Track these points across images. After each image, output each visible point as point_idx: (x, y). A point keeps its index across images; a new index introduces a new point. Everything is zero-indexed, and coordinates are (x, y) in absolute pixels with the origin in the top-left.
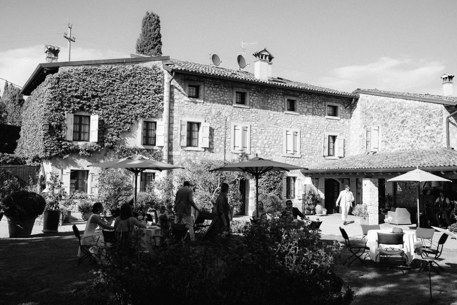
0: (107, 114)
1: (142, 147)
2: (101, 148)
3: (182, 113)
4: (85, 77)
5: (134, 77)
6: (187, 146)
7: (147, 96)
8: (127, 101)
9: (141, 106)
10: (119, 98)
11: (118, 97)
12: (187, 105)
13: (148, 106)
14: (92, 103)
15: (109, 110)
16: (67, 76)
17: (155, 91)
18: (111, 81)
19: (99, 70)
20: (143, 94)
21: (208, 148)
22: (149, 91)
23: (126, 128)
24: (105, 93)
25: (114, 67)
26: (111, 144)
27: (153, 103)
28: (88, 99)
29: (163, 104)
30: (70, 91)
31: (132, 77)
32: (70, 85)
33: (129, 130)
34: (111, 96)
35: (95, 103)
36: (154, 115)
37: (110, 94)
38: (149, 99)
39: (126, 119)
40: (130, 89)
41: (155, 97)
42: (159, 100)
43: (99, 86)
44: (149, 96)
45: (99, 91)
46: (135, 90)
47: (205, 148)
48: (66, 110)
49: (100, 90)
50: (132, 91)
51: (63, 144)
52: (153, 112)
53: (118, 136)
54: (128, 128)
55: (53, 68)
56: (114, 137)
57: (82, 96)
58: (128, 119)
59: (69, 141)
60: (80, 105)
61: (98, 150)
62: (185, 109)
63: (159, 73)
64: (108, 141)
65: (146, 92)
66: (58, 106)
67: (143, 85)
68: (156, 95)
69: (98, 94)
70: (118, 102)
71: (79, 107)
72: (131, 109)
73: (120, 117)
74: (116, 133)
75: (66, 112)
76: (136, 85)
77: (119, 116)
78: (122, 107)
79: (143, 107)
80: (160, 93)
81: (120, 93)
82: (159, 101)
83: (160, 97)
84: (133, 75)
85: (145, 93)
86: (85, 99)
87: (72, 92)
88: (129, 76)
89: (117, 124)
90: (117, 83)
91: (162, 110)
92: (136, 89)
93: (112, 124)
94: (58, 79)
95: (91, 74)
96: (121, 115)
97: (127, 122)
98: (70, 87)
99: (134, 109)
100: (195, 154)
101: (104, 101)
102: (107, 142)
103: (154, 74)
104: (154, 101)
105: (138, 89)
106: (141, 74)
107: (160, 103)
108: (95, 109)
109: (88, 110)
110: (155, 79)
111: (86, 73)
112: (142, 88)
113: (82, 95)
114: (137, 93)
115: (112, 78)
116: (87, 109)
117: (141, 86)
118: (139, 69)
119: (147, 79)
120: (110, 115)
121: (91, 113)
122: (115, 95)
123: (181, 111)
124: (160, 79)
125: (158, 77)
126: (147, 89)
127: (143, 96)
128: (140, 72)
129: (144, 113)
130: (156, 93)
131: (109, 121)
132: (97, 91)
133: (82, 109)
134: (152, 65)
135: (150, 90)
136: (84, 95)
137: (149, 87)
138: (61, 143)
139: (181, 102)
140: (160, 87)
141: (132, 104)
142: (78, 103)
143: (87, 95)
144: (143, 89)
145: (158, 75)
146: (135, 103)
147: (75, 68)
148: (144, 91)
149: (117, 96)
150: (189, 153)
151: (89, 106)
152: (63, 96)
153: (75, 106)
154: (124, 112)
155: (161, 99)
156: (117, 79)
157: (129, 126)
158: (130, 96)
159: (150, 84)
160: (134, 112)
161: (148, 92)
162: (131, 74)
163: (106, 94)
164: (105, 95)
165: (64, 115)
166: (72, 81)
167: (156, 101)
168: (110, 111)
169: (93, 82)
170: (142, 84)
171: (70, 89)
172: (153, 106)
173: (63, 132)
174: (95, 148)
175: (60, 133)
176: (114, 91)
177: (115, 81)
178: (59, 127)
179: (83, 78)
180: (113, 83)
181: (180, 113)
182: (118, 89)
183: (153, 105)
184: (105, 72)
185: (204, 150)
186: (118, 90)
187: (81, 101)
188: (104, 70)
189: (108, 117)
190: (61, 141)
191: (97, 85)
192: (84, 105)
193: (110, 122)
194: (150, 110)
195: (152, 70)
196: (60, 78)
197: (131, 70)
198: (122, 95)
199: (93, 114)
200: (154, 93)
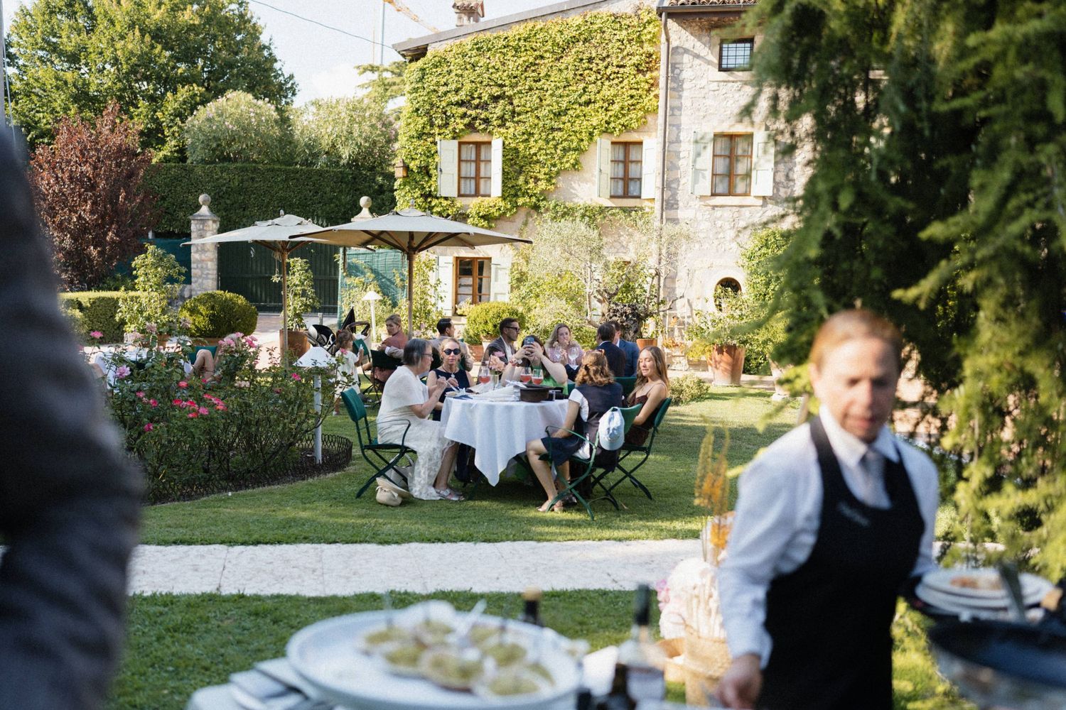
0: (523, 134)
1: (609, 203)
2: (510, 210)
3: (702, 114)
4: (477, 59)
5: (586, 40)
6: (713, 195)
7: (616, 81)
8: (566, 99)
9: (602, 107)
10: (552, 95)
11: (550, 92)
12: (716, 93)
13: (616, 107)
14: (491, 113)
15: (527, 124)
16: (439, 62)
17: (637, 66)
18: (531, 60)
19: (506, 38)
20: (608, 79)
21: (771, 198)
22: (622, 70)
23: (567, 162)
24: (519, 88)
25: (540, 25)
26: (534, 199)
27: (632, 97)
28: (484, 106)
29: (656, 96)
30: (445, 94)
31: (581, 43)
32: (445, 80)
33: (574, 166)
34: (533, 92)
35: (498, 112)
36: (635, 125)
37: (531, 89)
38: (622, 88)
39: (566, 140)
40: (577, 70)
41: (637, 83)
42: (647, 87)
43: (505, 74)
44: (621, 82)
45: (505, 86)
46: (588, 71)
47: (764, 198)
48: (439, 134)
49: (507, 83)
50: (581, 75)
51: (433, 204)
52: (631, 119)
53: (549, 181)
54: (572, 161)
55: (418, 49)
56: (539, 183)
57: (469, 101)
58: (572, 141)
59: (446, 198)
60: (466, 120)
61: (504, 213)
62: (709, 102)
63: (649, 22)
64: (528, 193)
65: (615, 73)
66: (423, 128)
67: (608, 56)
68: (640, 76)
69: (504, 93)
70: (548, 105)
71: (465, 125)
72: (578, 116)
73: (554, 139)
74: (545, 174)
75: (438, 138)
76: (590, 60)
77: (550, 137)
78: (558, 115)
79: (607, 110)
80: (649, 69)
81: (553, 84)
82: (649, 91)
83: (651, 81)
84: (582, 37)
85: (611, 77)
86: (477, 107)
87: (449, 95)
88: (575, 40)
89: (547, 154)
90: (546, 61)
91: (655, 111)
92: (591, 69)
93: (535, 154)
94: (423, 70)
95: (489, 50)
96: (555, 134)
97: (570, 149)
98: (446, 84)
99: (585, 116)
100: (736, 215)
101: (518, 106)
102: (523, 196)
103: (634, 26)
104: (633, 92)
105: (594, 69)
106: (604, 32)
107: (651, 96)
108: (499, 126)
109: (485, 130)
110: (639, 37)
111: (478, 49)
112: (605, 63)
113: (469, 98)
114: (593, 78)
115: (535, 50)
116: (482, 127)
117: (603, 60)
118: (599, 21)
119: (619, 40)
120: (531, 134)
121: (491, 133)
122: (542, 89)
123: (699, 110)
124: (649, 37)
125: (645, 31)
126: (618, 66)
127: (607, 83)
128: (601, 28)
129: (607, 122)
130: (639, 71)
131: (530, 148)
132: (501, 86)
133: (470, 127)
134: (632, 6)
135: (623, 66)
136: (474, 98)
137: (623, 58)
138: (431, 202)
139: (698, 87)
140: (651, 55)
141: (580, 105)
142: (464, 116)
143: (480, 98)
144: (606, 68)
145: (645, 28)
146: (588, 103)
147: (458, 42)
148: (609, 71)
149: (547, 90)
150: (718, 212)
151: (486, 121)
152: (432, 105)
153: (457, 124)
154: (561, 126)
155: (652, 85)
156: (546, 51)
157: (574, 156)
158: (575, 88)
159: (625, 53)
160: (585, 123)
161: (618, 73)
162: (580, 34)
163: (521, 90)
164: (520, 92)
165: (435, 143)
166: (450, 72)
167: (640, 92)
168: (530, 126)
169: (494, 67)
170: (604, 55)
171: (445, 89)
172: (633, 105)
173: (434, 178)
174: (499, 209)
175: (428, 182)
176: (540, 80)
177: (542, 57)
178: (425, 171)
179: (472, 61)
180: (537, 62)
181: (697, 113)
182: (547, 75)
183: (630, 102)
184: (519, 39)
185: (760, 202)
186: (549, 76)
187: (469, 113)
188: (517, 37)
189: (527, 141)
190: (429, 200)
191: (500, 73)
192: (475, 119)
193: (532, 151)
194: (624, 115)
195: (630, 17)
196: (425, 69)
197: (579, 27)
198: (558, 88)
199: (494, 137)
200: (635, 72)
